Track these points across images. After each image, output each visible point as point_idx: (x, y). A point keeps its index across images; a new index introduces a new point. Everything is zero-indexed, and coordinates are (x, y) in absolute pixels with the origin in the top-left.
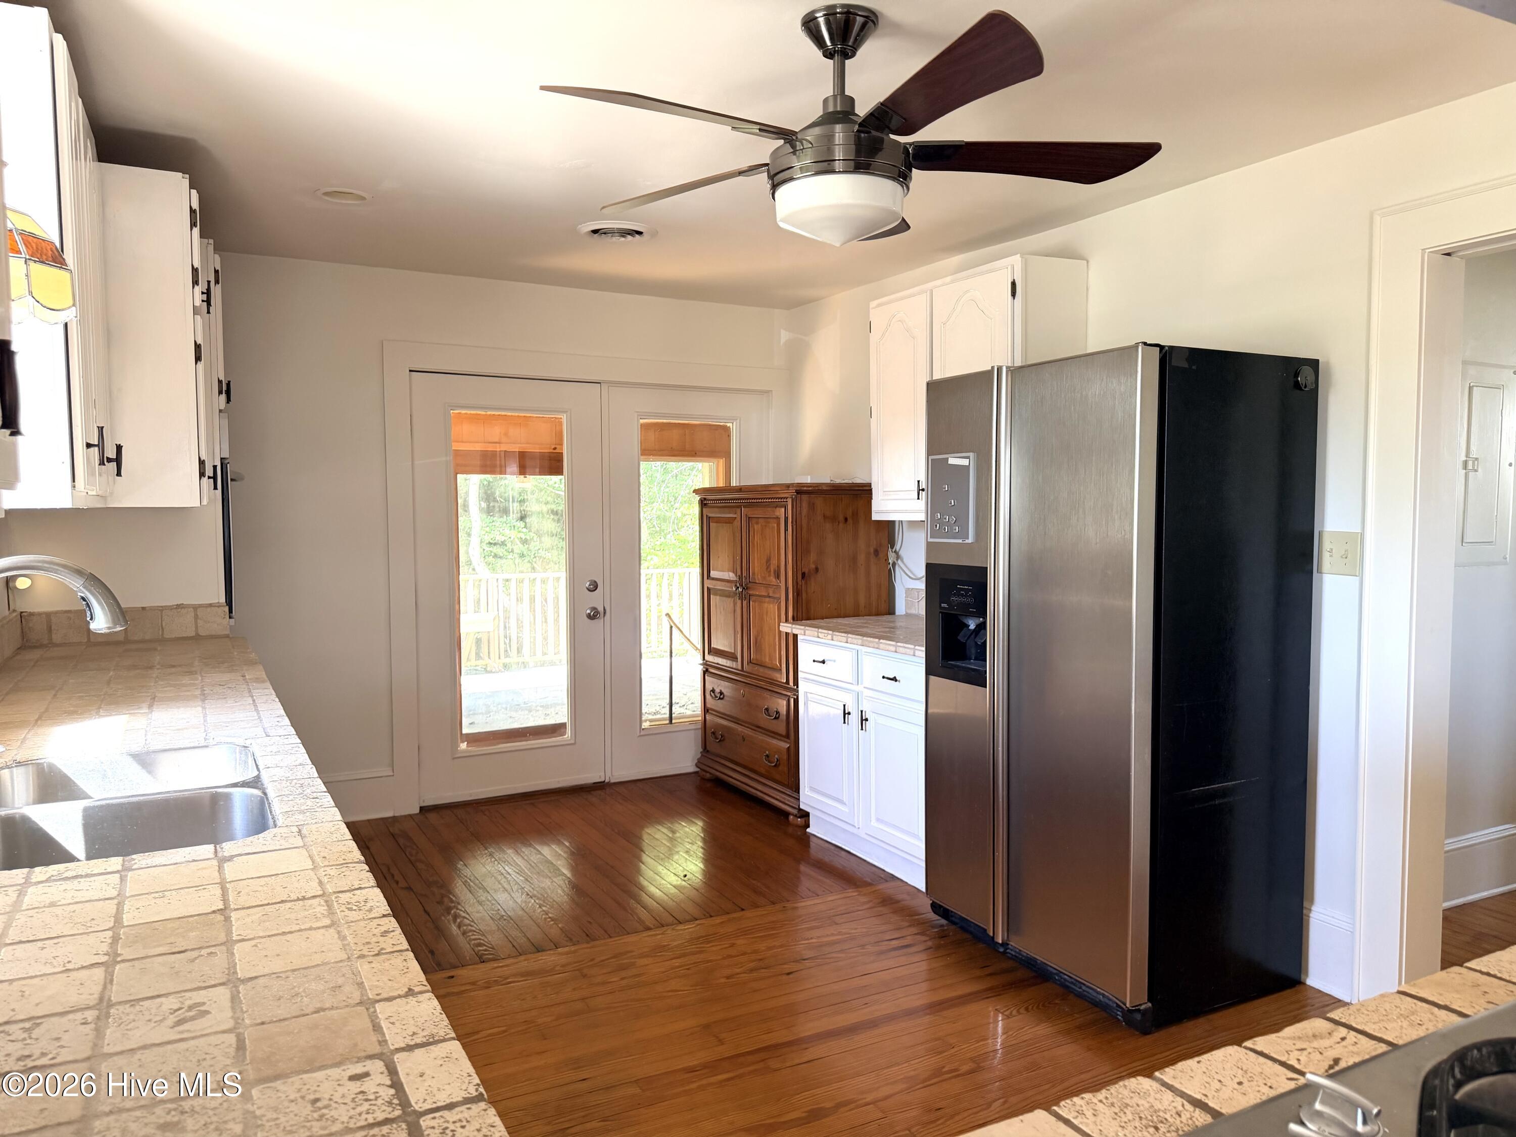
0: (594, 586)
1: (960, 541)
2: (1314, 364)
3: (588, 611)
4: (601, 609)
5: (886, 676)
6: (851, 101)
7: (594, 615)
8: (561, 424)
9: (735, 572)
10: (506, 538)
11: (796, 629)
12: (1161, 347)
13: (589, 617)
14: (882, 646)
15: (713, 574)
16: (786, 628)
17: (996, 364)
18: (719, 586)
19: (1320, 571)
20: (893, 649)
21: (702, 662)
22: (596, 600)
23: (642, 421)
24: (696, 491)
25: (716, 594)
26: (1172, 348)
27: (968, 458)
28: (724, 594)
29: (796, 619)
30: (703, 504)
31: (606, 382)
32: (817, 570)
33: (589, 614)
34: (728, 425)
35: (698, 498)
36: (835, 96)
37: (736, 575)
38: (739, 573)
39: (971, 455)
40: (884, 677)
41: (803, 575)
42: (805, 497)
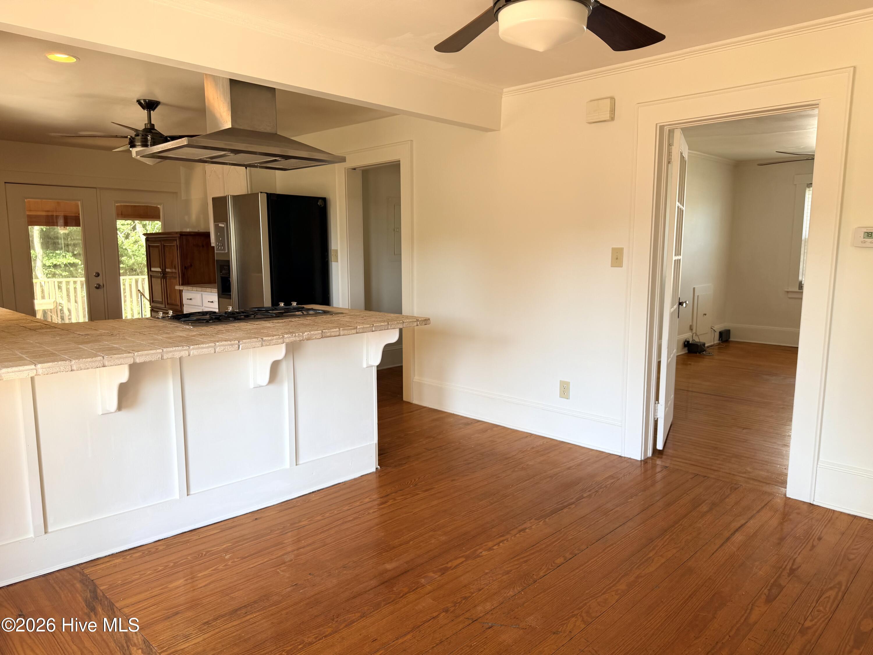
0: (98, 275)
1: (223, 252)
2: (324, 200)
3: (96, 285)
4: (102, 284)
5: (209, 301)
6: (153, 125)
7: (98, 287)
8: (78, 206)
9: (160, 268)
10: (61, 263)
11: (181, 288)
12: (267, 194)
13: (97, 288)
14: (207, 291)
15: (153, 269)
16: (177, 287)
17: (228, 194)
18: (155, 274)
19: (331, 261)
20: (210, 291)
21: (150, 306)
22: (99, 280)
23: (116, 204)
24: (144, 234)
25: (154, 277)
26: (271, 194)
27: (224, 224)
28: (157, 277)
29: (183, 284)
30: (147, 240)
31: (99, 188)
32: (191, 266)
33: (96, 287)
34: (158, 206)
35: (145, 237)
36: (148, 124)
37: (161, 269)
38: (162, 268)
39: (225, 223)
40: (208, 302)
41: (185, 268)
42: (184, 237)
